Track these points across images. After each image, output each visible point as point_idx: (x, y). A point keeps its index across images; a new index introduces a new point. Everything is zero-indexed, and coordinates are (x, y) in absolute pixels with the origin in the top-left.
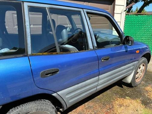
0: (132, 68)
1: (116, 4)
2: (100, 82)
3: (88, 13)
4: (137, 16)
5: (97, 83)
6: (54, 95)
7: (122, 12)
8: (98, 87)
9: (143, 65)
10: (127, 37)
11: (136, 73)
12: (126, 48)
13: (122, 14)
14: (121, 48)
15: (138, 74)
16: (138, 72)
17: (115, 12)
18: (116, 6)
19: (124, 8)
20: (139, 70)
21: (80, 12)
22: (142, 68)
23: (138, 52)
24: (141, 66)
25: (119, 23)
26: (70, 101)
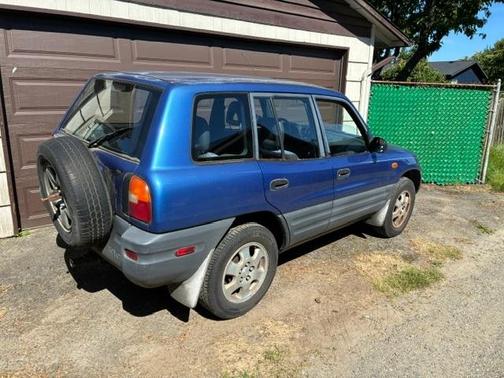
0: (385, 195)
1: (350, 59)
2: (335, 211)
3: (317, 100)
4: (398, 88)
5: (329, 212)
6: (280, 216)
7: (363, 79)
8: (332, 220)
9: (407, 195)
10: (376, 139)
11: (393, 208)
12: (374, 157)
13: (364, 83)
14: (366, 158)
15: (397, 210)
16: (396, 208)
17: (348, 77)
18: (349, 64)
19: (368, 69)
20: (398, 203)
21: (307, 99)
22: (405, 199)
23: (394, 165)
24: (403, 196)
25: (356, 105)
26: (296, 233)
